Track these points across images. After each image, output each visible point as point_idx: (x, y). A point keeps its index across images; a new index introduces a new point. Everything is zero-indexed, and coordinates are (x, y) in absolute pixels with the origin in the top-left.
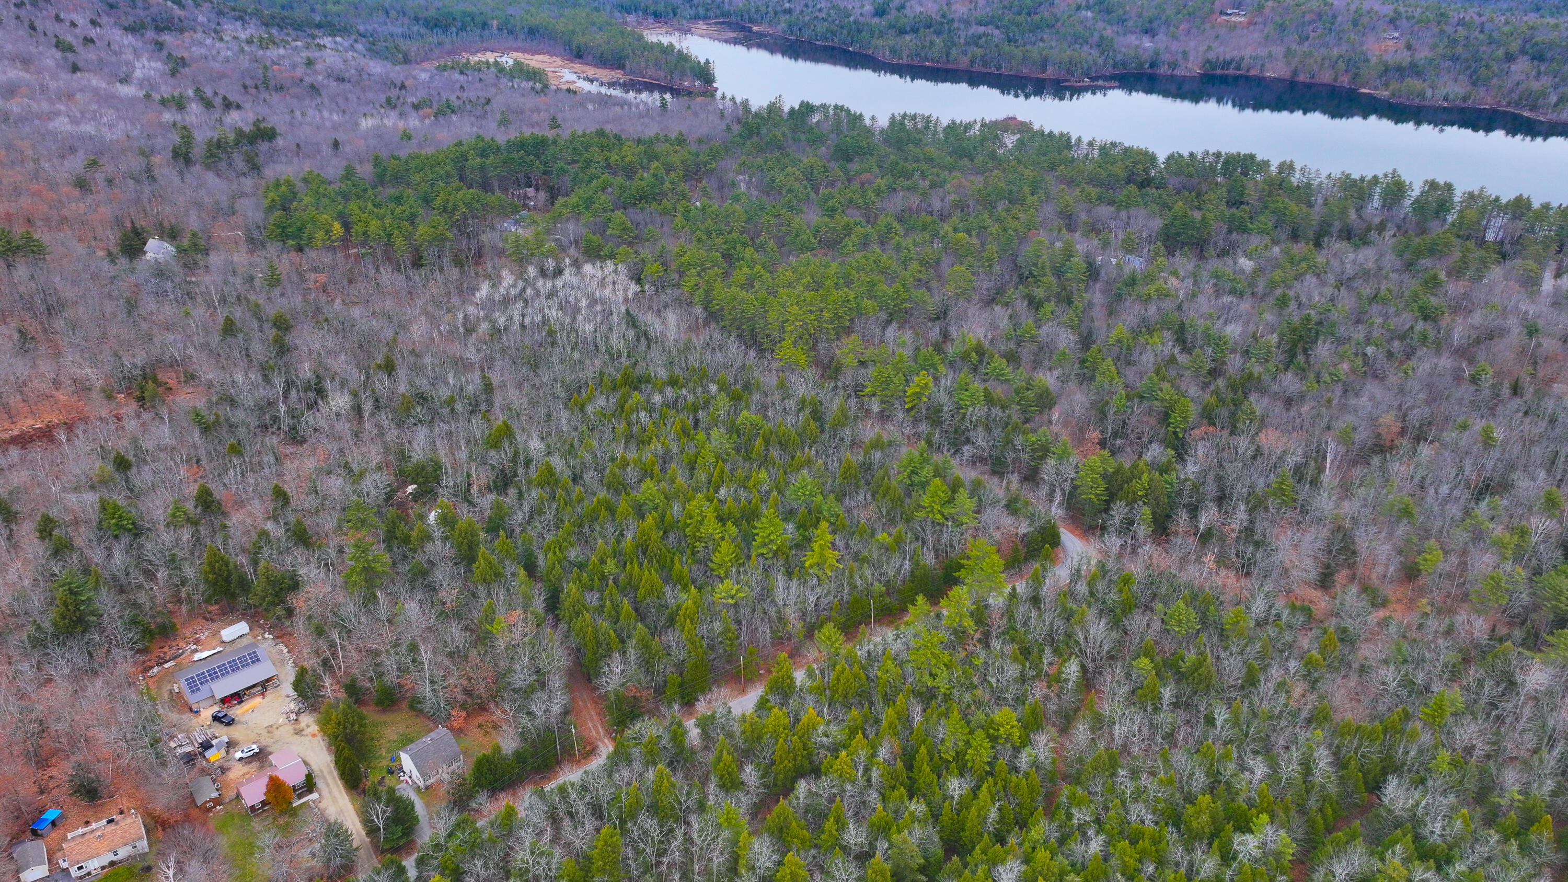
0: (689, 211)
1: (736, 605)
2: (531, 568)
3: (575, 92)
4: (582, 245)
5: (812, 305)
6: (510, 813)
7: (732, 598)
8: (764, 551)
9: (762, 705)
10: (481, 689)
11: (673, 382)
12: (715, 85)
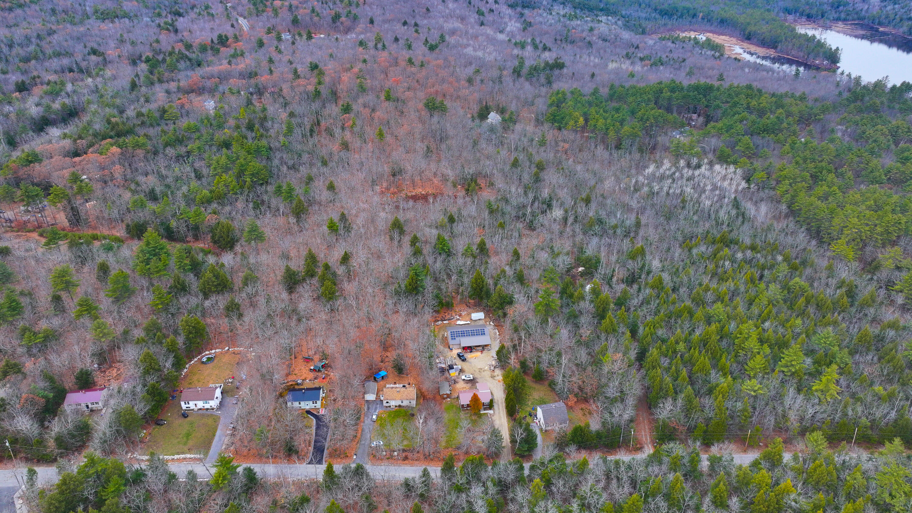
0: (795, 144)
1: (755, 397)
2: (634, 333)
3: (739, 60)
4: (718, 153)
5: (869, 220)
6: (585, 463)
7: (755, 391)
8: (785, 370)
9: (755, 465)
10: (588, 389)
11: (753, 248)
12: (838, 65)
